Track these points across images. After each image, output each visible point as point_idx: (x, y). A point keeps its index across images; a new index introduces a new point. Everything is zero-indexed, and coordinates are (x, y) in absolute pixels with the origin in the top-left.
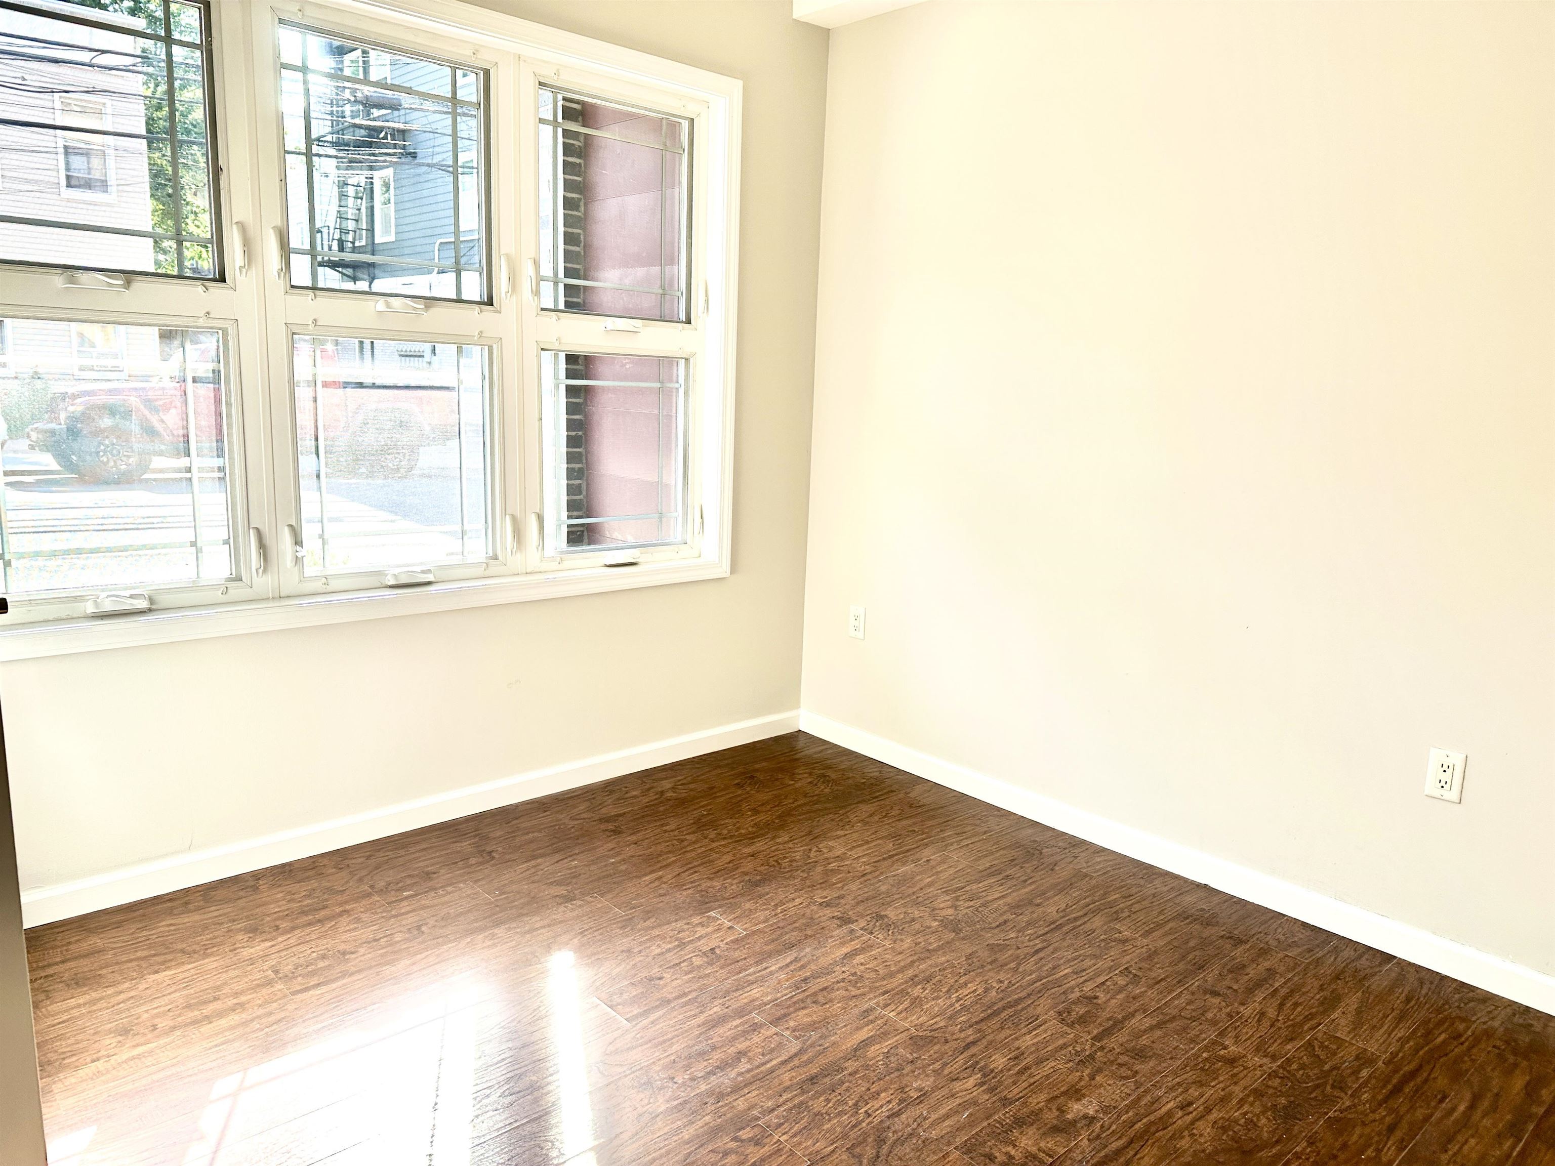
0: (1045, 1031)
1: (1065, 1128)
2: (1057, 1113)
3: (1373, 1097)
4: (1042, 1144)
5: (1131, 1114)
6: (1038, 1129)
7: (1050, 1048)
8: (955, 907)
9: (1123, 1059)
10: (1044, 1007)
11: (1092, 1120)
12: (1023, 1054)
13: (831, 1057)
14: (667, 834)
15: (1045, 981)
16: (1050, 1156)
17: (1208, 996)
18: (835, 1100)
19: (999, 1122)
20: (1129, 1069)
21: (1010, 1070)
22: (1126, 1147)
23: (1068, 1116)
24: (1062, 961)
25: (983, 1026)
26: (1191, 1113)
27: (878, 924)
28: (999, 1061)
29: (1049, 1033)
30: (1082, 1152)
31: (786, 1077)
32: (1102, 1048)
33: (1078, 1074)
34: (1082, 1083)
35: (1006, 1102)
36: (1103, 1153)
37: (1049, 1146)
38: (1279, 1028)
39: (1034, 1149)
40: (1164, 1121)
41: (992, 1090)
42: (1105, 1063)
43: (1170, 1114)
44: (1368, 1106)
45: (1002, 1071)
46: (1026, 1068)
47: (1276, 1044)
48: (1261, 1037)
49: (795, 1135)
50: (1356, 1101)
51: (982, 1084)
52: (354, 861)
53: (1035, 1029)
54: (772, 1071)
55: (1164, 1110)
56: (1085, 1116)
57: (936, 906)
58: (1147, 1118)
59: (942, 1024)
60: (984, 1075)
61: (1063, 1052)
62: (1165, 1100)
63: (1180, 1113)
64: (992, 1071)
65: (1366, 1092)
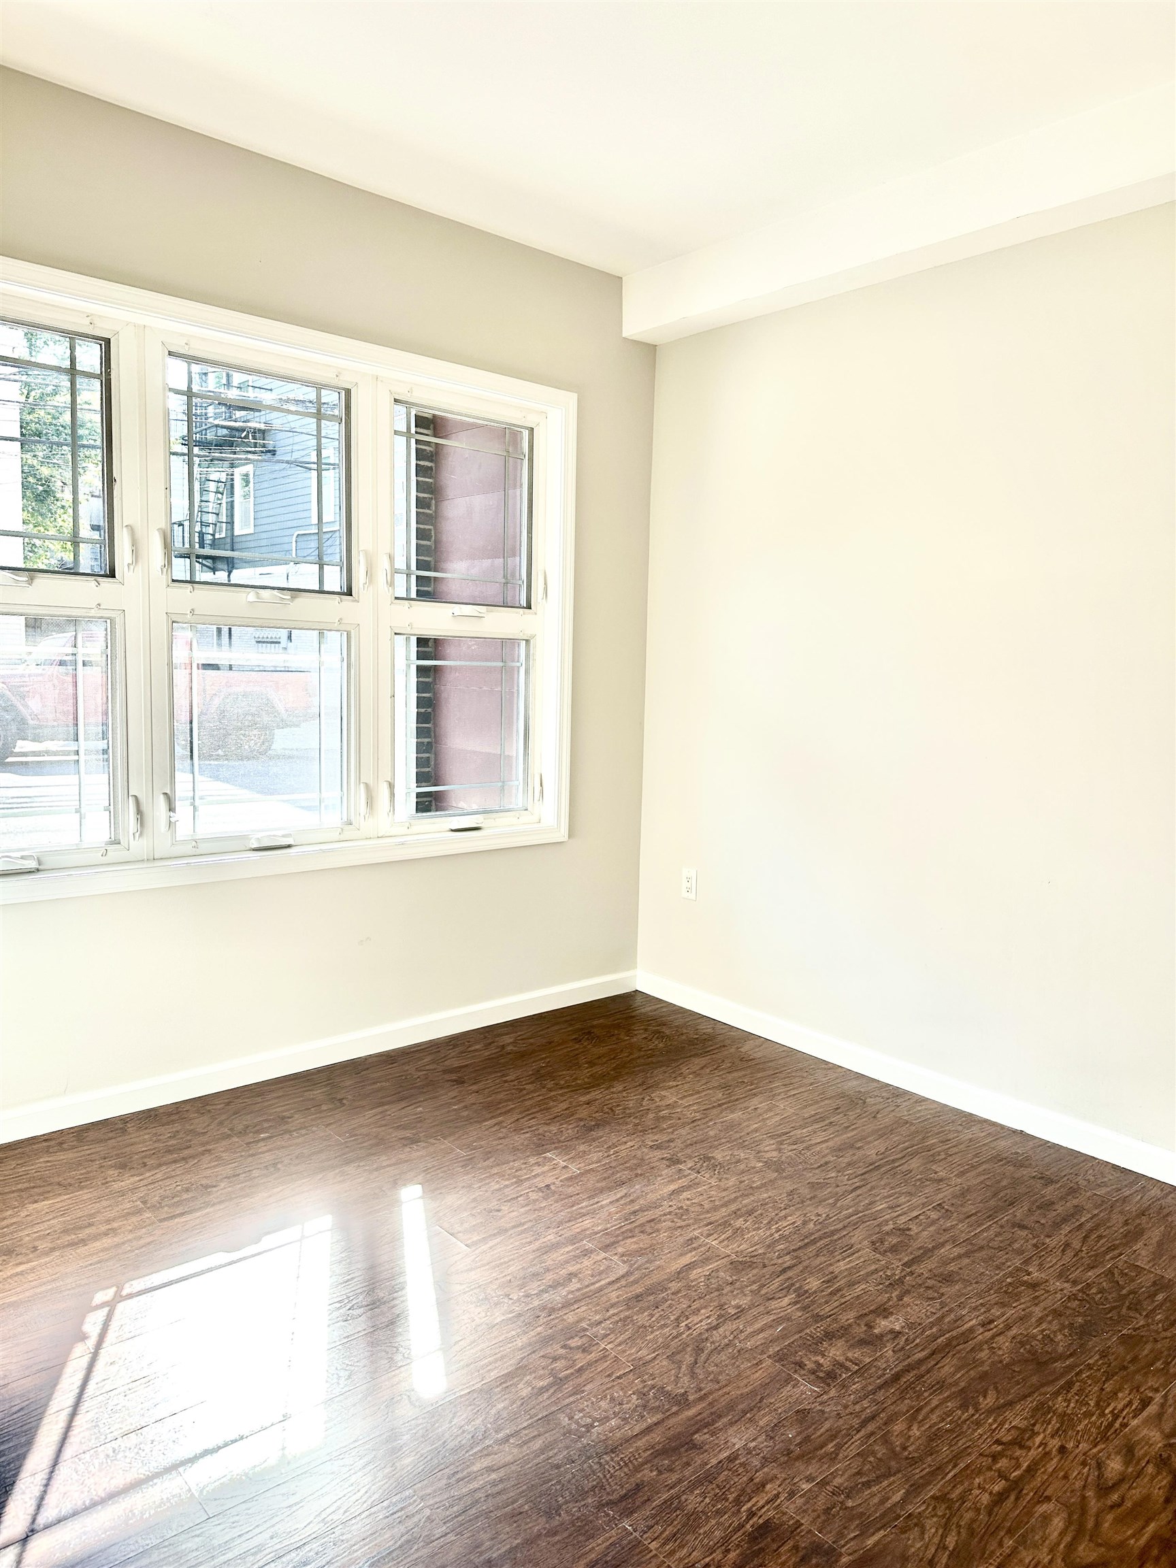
0: (859, 1258)
1: (871, 1341)
2: (865, 1328)
3: (1167, 1318)
4: (850, 1355)
5: (934, 1330)
6: (847, 1342)
7: (862, 1273)
8: (780, 1150)
9: (930, 1283)
10: (858, 1237)
11: (896, 1334)
12: (836, 1277)
13: (656, 1278)
14: (506, 1084)
15: (861, 1214)
16: (856, 1364)
17: (1016, 1229)
18: (657, 1315)
19: (810, 1336)
20: (935, 1291)
21: (822, 1291)
22: (928, 1358)
23: (875, 1331)
24: (878, 1198)
25: (800, 1253)
26: (992, 1329)
27: (705, 1164)
28: (814, 1283)
29: (862, 1260)
30: (887, 1362)
31: (614, 1295)
32: (912, 1273)
33: (887, 1295)
34: (891, 1303)
35: (818, 1318)
36: (906, 1363)
37: (855, 1355)
38: (1082, 1258)
39: (841, 1359)
40: (967, 1335)
41: (804, 1308)
42: (913, 1286)
43: (971, 1330)
44: (1160, 1325)
45: (815, 1292)
46: (839, 1290)
47: (1078, 1271)
48: (1064, 1265)
49: (620, 1345)
50: (1150, 1321)
51: (796, 1303)
52: (214, 1107)
53: (849, 1256)
54: (601, 1289)
55: (967, 1326)
56: (892, 1331)
57: (762, 1149)
58: (950, 1334)
59: (760, 1251)
60: (798, 1296)
61: (876, 1275)
62: (967, 1318)
63: (981, 1330)
64: (806, 1291)
65: (1159, 1313)
